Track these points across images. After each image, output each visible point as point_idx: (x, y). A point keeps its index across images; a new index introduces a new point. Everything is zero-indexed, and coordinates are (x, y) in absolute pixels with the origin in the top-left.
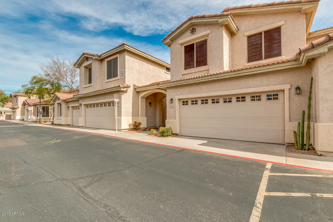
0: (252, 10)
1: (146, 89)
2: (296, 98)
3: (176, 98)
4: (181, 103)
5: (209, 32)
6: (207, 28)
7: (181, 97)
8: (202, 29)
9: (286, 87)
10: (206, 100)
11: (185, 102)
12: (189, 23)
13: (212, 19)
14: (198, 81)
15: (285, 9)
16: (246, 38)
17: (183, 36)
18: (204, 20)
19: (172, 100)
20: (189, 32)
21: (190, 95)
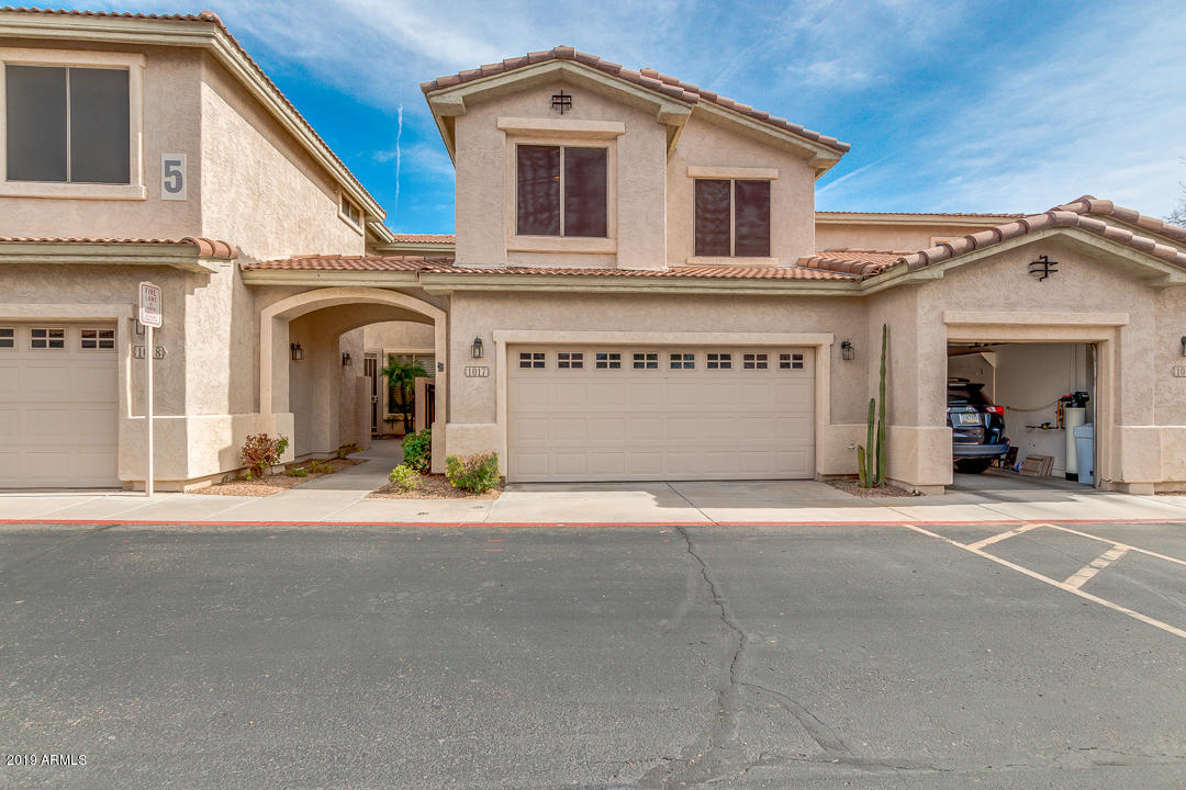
0: (715, 111)
1: (310, 283)
2: (842, 368)
3: (502, 337)
4: (516, 360)
5: (618, 127)
6: (612, 112)
7: (523, 336)
8: (597, 108)
9: (825, 340)
10: (614, 357)
11: (531, 358)
12: (554, 66)
13: (641, 90)
14: (604, 290)
15: (786, 142)
16: (691, 182)
17: (518, 105)
18: (612, 83)
19: (478, 343)
20: (542, 101)
21: (562, 333)
